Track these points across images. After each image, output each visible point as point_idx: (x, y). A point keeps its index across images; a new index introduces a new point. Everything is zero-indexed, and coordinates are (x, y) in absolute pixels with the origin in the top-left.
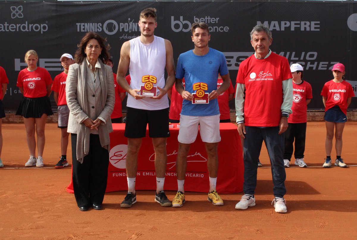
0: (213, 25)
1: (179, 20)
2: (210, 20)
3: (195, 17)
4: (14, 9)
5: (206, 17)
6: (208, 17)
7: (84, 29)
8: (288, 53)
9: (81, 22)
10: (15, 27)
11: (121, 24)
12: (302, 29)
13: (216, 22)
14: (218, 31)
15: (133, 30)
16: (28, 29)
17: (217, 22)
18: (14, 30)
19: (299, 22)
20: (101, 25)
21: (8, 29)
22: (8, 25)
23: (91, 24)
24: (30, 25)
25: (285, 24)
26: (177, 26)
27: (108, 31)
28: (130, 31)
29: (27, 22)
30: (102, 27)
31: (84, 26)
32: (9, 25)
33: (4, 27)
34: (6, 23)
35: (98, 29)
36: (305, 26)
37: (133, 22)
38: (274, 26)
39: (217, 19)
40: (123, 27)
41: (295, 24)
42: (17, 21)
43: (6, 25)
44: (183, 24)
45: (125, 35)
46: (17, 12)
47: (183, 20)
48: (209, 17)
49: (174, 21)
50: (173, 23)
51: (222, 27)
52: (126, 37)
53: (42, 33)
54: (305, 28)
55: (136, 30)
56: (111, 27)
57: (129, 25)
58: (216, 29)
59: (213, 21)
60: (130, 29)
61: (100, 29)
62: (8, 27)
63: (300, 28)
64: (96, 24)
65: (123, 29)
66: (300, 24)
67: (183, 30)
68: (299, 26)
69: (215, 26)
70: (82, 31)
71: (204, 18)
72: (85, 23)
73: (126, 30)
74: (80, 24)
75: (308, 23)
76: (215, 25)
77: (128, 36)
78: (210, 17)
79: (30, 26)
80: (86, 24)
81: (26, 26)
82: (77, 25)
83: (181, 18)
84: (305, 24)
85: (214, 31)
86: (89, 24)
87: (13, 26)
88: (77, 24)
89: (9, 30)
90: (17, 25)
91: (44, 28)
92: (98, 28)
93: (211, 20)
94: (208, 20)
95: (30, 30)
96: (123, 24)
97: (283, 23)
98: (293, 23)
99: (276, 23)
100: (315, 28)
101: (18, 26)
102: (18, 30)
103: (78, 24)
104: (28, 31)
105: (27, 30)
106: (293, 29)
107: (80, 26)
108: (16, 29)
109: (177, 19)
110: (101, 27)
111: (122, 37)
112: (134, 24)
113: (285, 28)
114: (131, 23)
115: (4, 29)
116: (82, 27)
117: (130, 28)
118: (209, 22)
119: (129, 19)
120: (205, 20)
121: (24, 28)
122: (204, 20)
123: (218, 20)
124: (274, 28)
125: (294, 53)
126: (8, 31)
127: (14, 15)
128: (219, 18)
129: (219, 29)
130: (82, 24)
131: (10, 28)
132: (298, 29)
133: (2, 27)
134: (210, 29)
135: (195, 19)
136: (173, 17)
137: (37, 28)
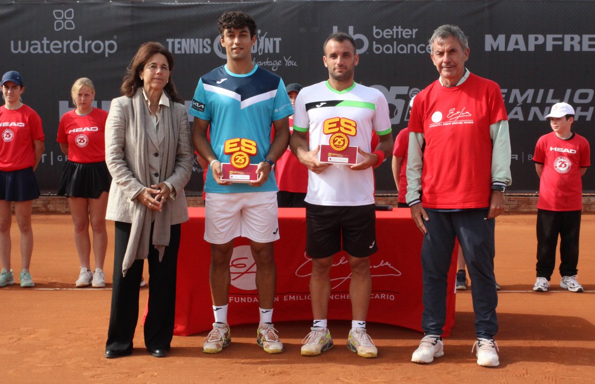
0: (406, 42)
2: (402, 32)
3: (374, 27)
4: (59, 15)
5: (395, 27)
6: (397, 28)
7: (180, 49)
8: (541, 92)
9: (175, 37)
10: (60, 46)
12: (567, 48)
13: (411, 35)
14: (415, 52)
15: (266, 51)
16: (83, 49)
17: (414, 37)
18: (59, 51)
19: (560, 36)
20: (209, 42)
21: (48, 49)
22: (48, 42)
23: (192, 40)
24: (86, 42)
25: (536, 39)
27: (222, 53)
28: (261, 52)
29: (80, 38)
30: (211, 45)
31: (180, 43)
32: (51, 42)
33: (42, 45)
34: (45, 38)
35: (205, 49)
36: (572, 43)
37: (266, 37)
38: (517, 43)
39: (415, 31)
41: (554, 39)
42: (64, 36)
43: (45, 42)
44: (354, 39)
46: (64, 19)
47: (355, 33)
48: (400, 27)
51: (424, 45)
53: (107, 55)
54: (572, 47)
55: (271, 51)
57: (259, 42)
58: (412, 48)
59: (407, 35)
60: (261, 50)
61: (207, 49)
62: (48, 45)
63: (563, 45)
64: (201, 40)
66: (562, 39)
68: (560, 43)
69: (410, 44)
70: (177, 52)
71: (392, 29)
72: (181, 38)
73: (253, 51)
74: (173, 40)
75: (577, 37)
76: (410, 41)
77: (256, 61)
78: (401, 28)
79: (87, 43)
80: (183, 40)
81: (80, 43)
82: (168, 42)
83: (351, 28)
84: (572, 39)
85: (409, 52)
86: (188, 40)
87: (57, 44)
88: (168, 40)
89: (51, 51)
90: (65, 42)
91: (111, 47)
92: (204, 47)
93: (404, 34)
94: (397, 32)
95: (86, 51)
97: (531, 37)
98: (550, 37)
99: (520, 37)
100: (590, 46)
101: (65, 43)
102: (65, 51)
103: (170, 41)
104: (83, 52)
105: (80, 50)
106: (549, 48)
107: (173, 43)
108: (62, 49)
109: (343, 29)
110: (209, 45)
112: (267, 39)
113: (536, 46)
114: (263, 38)
115: (42, 49)
116: (177, 46)
117: (261, 46)
118: (400, 37)
119: (259, 32)
120: (393, 32)
121: (76, 47)
122: (391, 33)
123: (416, 33)
124: (517, 47)
125: (551, 92)
126: (49, 52)
127: (59, 25)
128: (417, 30)
129: (417, 49)
130: (177, 41)
131: (52, 47)
132: (558, 49)
133: (39, 46)
134: (402, 49)
135: (375, 31)
136: (337, 27)
137: (98, 47)
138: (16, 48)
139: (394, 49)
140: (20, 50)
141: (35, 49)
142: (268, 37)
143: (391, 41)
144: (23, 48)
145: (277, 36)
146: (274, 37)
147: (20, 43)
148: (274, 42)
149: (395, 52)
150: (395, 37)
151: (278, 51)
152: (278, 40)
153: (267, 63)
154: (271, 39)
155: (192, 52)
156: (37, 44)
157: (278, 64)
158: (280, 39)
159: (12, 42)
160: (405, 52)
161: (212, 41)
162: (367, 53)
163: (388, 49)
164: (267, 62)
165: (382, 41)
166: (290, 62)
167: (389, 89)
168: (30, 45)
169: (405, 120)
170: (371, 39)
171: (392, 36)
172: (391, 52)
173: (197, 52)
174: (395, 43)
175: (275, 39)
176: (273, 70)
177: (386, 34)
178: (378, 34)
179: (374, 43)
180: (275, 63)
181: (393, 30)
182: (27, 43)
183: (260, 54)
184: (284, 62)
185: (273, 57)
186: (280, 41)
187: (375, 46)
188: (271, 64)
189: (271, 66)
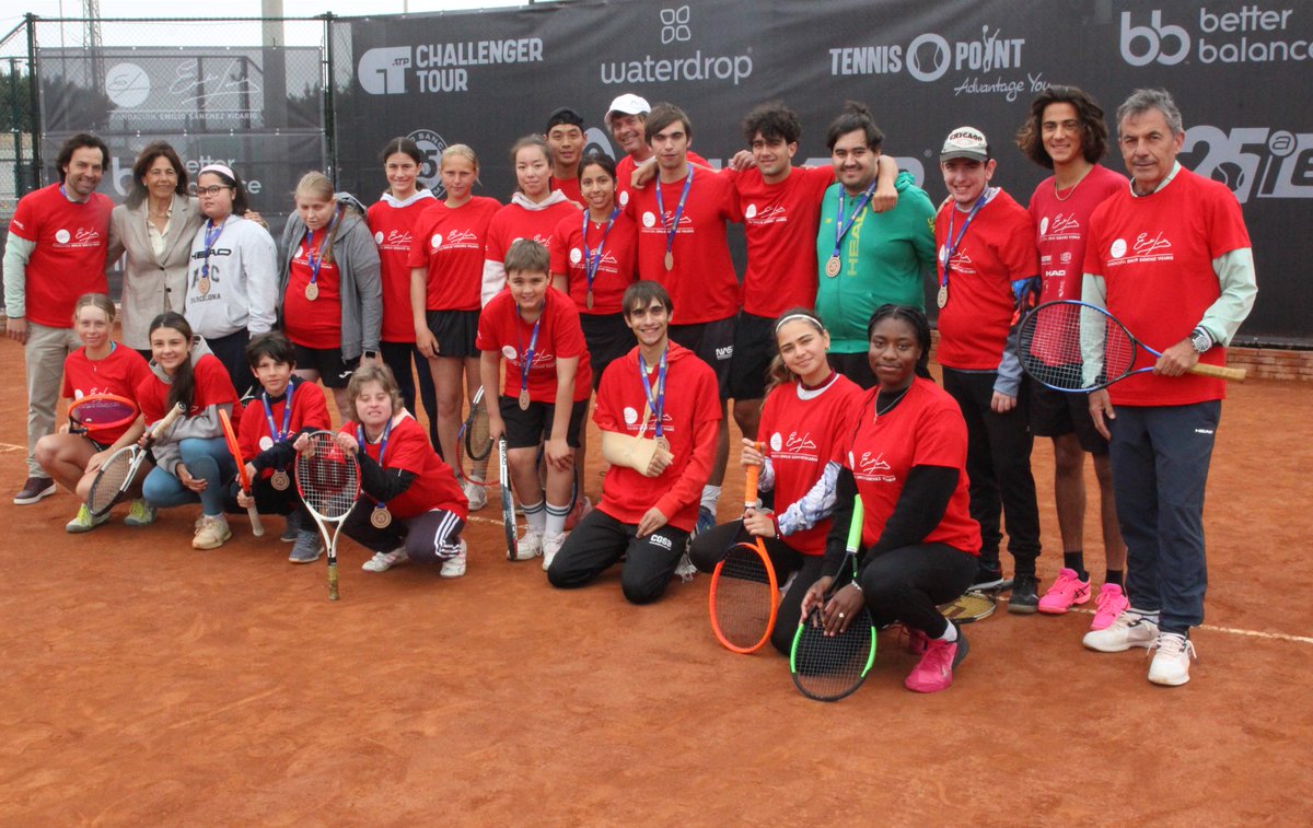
0: (1267, 37)
1: (1148, 24)
2: (1259, 17)
3: (1203, 10)
4: (668, 17)
5: (1245, 8)
6: (1250, 10)
7: (850, 66)
9: (842, 45)
10: (669, 70)
11: (959, 45)
13: (1279, 24)
14: (1285, 58)
15: (997, 66)
16: (702, 72)
17: (1284, 27)
18: (668, 78)
20: (899, 53)
21: (653, 75)
22: (653, 63)
23: (871, 49)
24: (707, 60)
26: (1140, 46)
27: (921, 70)
28: (987, 66)
29: (698, 53)
30: (903, 58)
31: (851, 56)
32: (657, 62)
33: (644, 68)
34: (648, 57)
35: (892, 65)
37: (997, 38)
39: (1286, 14)
40: (965, 56)
43: (649, 63)
44: (1162, 36)
45: (971, 83)
46: (675, 23)
48: (1255, 8)
49: (1132, 27)
50: (1128, 34)
51: (1304, 43)
52: (974, 86)
53: (736, 82)
55: (1006, 65)
56: (928, 58)
57: (984, 49)
58: (1279, 50)
59: (1269, 24)
60: (987, 62)
61: (895, 65)
62: (653, 68)
64: (885, 48)
65: (965, 62)
67: (1159, 59)
69: (1275, 41)
70: (846, 71)
71: (1238, 12)
73: (973, 66)
74: (839, 51)
77: (979, 83)
78: (1258, 10)
79: (708, 62)
80: (857, 50)
81: (697, 63)
82: (831, 55)
83: (1156, 16)
85: (1272, 58)
87: (664, 66)
88: (831, 51)
89: (656, 79)
90: (676, 61)
91: (743, 67)
92: (890, 61)
93: (1263, 21)
94: (1249, 19)
95: (707, 76)
96: (964, 45)
101: (677, 63)
102: (676, 78)
103: (835, 52)
104: (701, 77)
105: (698, 75)
107: (840, 56)
108: (672, 74)
109: (1141, 19)
110: (899, 57)
111: (963, 87)
112: (999, 43)
114: (991, 40)
115: (644, 75)
116: (846, 61)
117: (988, 56)
118: (1254, 28)
119: (985, 29)
120: (1241, 18)
121: (692, 69)
122: (1237, 21)
123: (1289, 19)
126: (653, 80)
128: (1290, 12)
129: (1290, 52)
130: (847, 51)
131: (658, 71)
133: (640, 71)
134: (1258, 52)
135: (1204, 17)
136: (1129, 13)
137: (723, 68)
138: (608, 77)
139: (1241, 53)
140: (613, 78)
141: (634, 76)
142: (1002, 37)
143: (1234, 37)
144: (618, 75)
145: (1018, 37)
146: (1011, 38)
147: (613, 65)
148: (1012, 48)
149: (1243, 59)
150: (1244, 28)
151: (1017, 64)
152: (1018, 43)
153: (998, 87)
154: (1007, 42)
155: (870, 71)
156: (636, 68)
157: (1018, 88)
158: (1022, 41)
159: (603, 66)
160: (1263, 58)
161: (905, 50)
162: (1187, 63)
163: (1229, 53)
164: (998, 85)
165: (1218, 38)
166: (1040, 83)
167: (1227, 133)
168: (627, 70)
169: (1259, 195)
170: (1195, 34)
171: (1239, 26)
172: (1234, 59)
173: (878, 71)
174: (1244, 40)
175: (1014, 42)
176: (1008, 99)
177: (1226, 22)
178: (1209, 23)
179: (1202, 41)
180: (1012, 86)
181: (1241, 14)
182: (623, 65)
183: (986, 70)
184: (1028, 85)
185: (1008, 75)
186: (1022, 46)
187: (1202, 48)
188: (1006, 89)
189: (1005, 93)
